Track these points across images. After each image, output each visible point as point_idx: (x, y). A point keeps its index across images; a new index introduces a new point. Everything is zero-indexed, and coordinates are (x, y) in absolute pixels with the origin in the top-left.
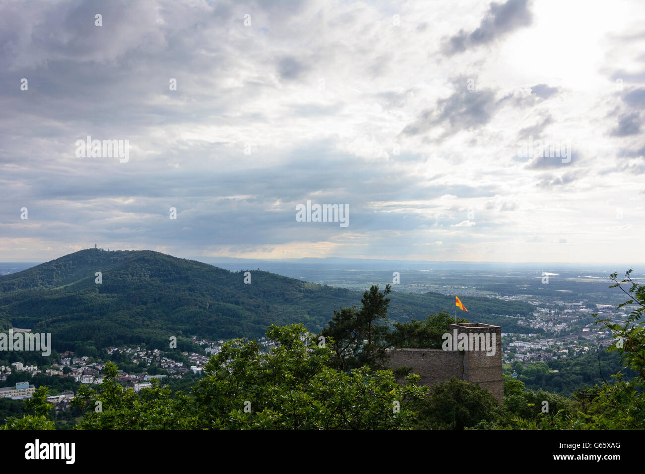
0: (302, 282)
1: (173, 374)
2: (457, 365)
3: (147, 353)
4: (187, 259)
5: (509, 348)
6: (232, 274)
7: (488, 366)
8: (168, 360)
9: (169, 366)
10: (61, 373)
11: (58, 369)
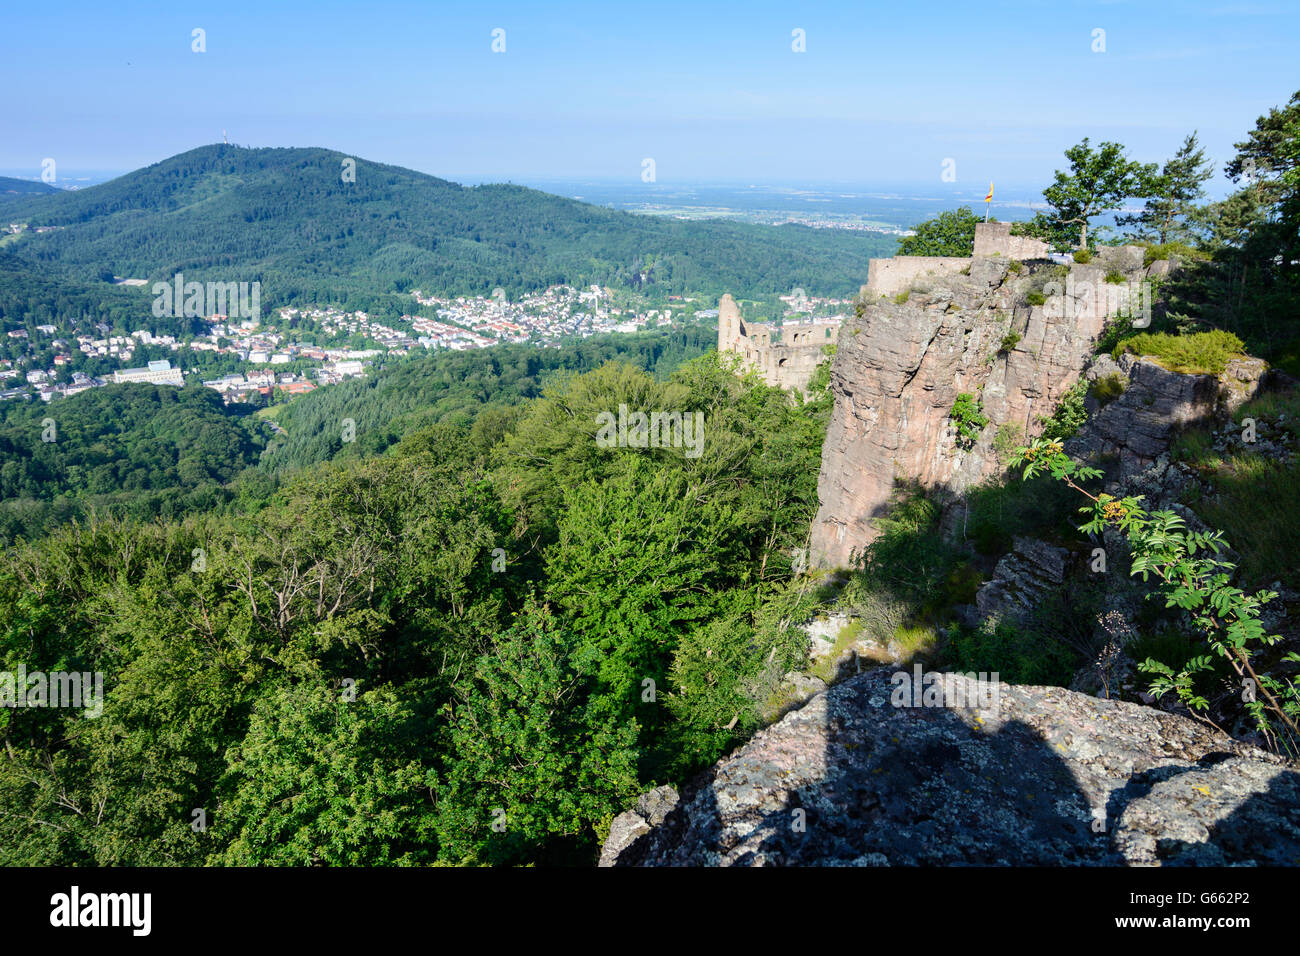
0: (585, 204)
1: (394, 349)
3: (346, 317)
4: (386, 163)
6: (467, 189)
8: (381, 328)
9: (385, 337)
10: (216, 348)
11: (209, 342)
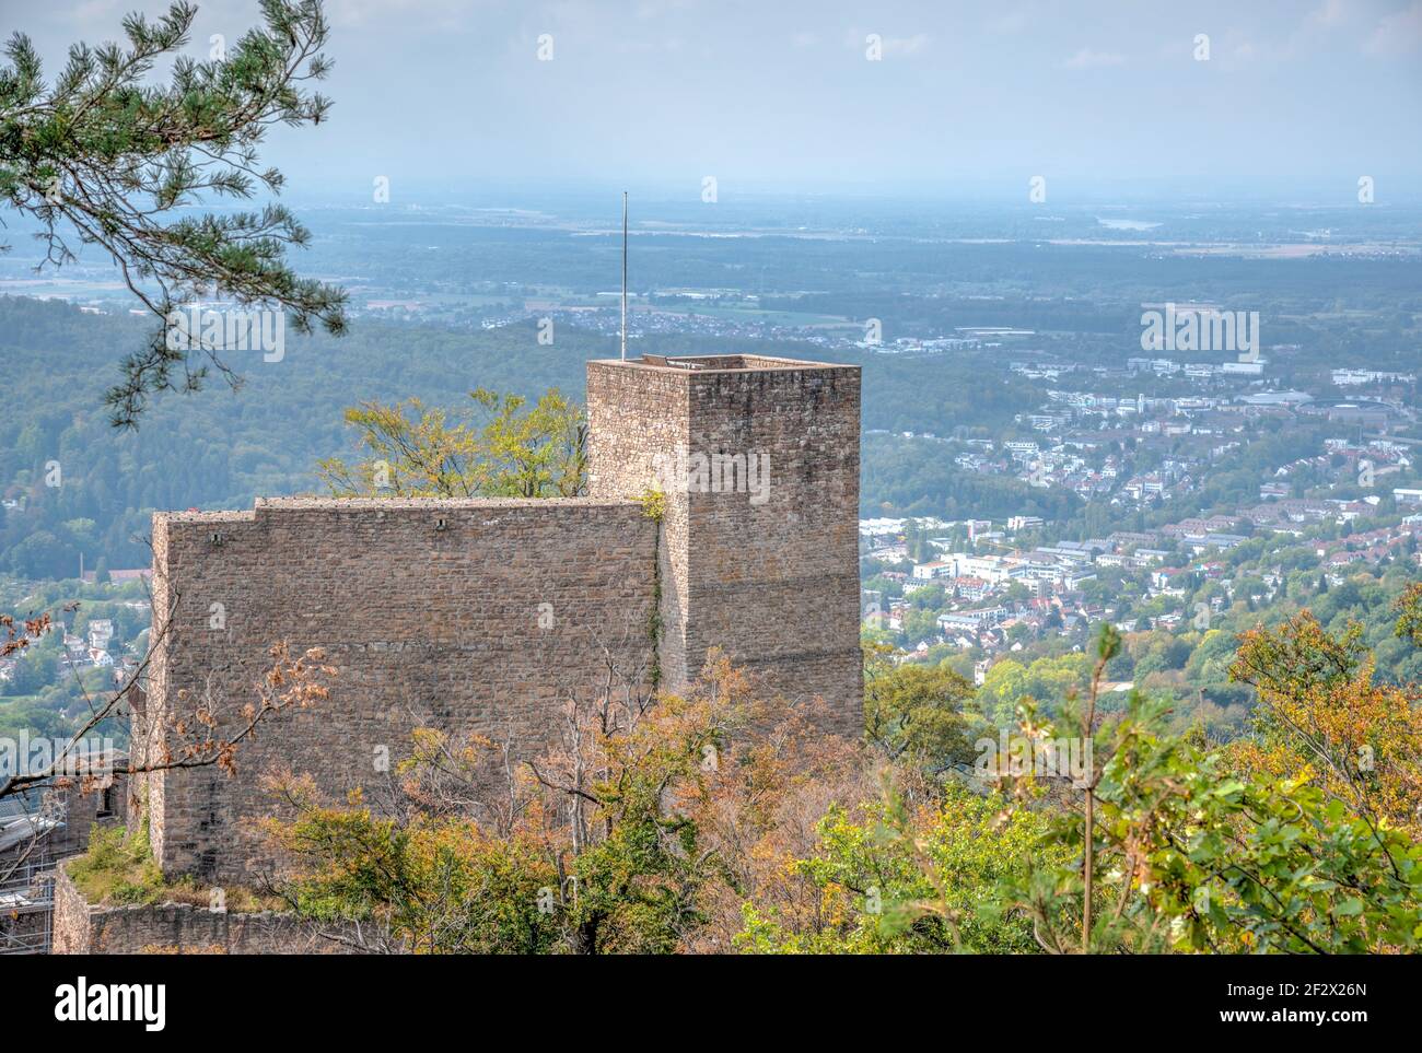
2: (625, 571)
5: (909, 589)
7: (787, 574)
